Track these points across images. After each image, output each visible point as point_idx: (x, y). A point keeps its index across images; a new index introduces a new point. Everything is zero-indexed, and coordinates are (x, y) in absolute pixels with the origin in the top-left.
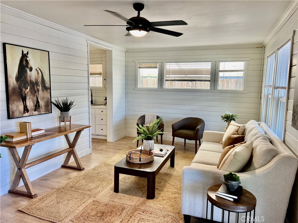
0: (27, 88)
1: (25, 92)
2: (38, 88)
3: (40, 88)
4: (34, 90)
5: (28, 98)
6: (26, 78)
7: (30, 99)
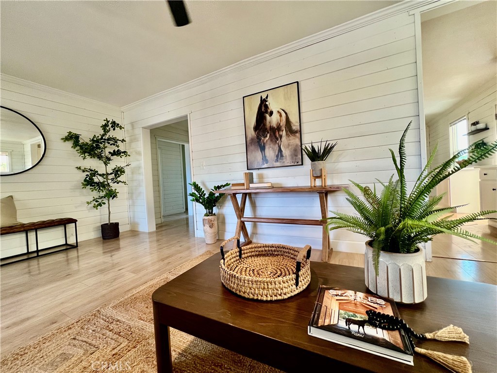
0: (266, 137)
1: (263, 141)
2: (281, 133)
3: (284, 133)
4: (276, 136)
5: (267, 147)
6: (265, 125)
7: (269, 148)
